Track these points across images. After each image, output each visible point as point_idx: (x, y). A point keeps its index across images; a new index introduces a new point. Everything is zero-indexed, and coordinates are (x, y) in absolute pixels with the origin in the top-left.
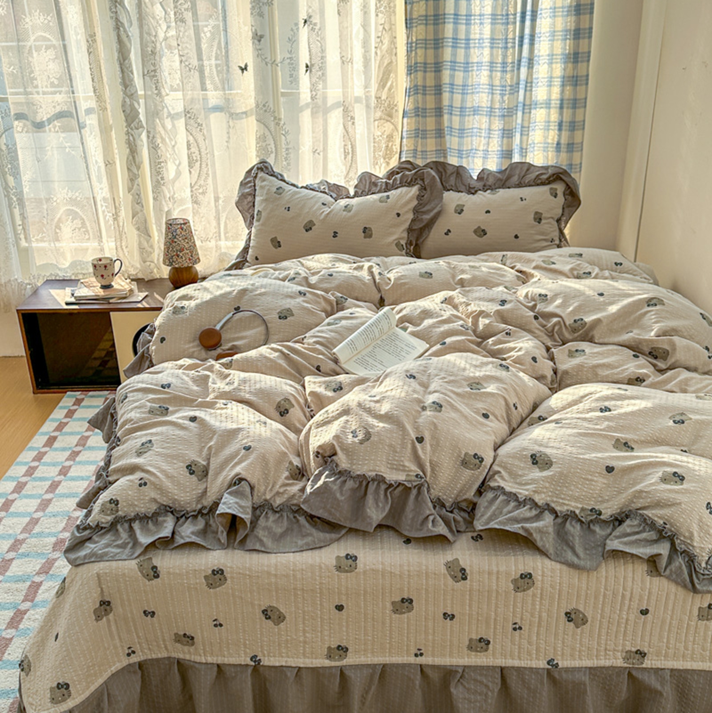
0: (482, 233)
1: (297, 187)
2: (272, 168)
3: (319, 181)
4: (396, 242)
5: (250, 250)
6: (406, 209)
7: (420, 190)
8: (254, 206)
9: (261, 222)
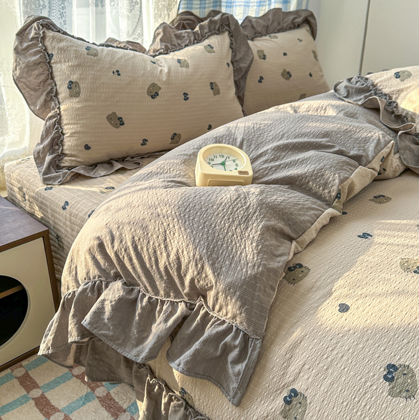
0: (288, 76)
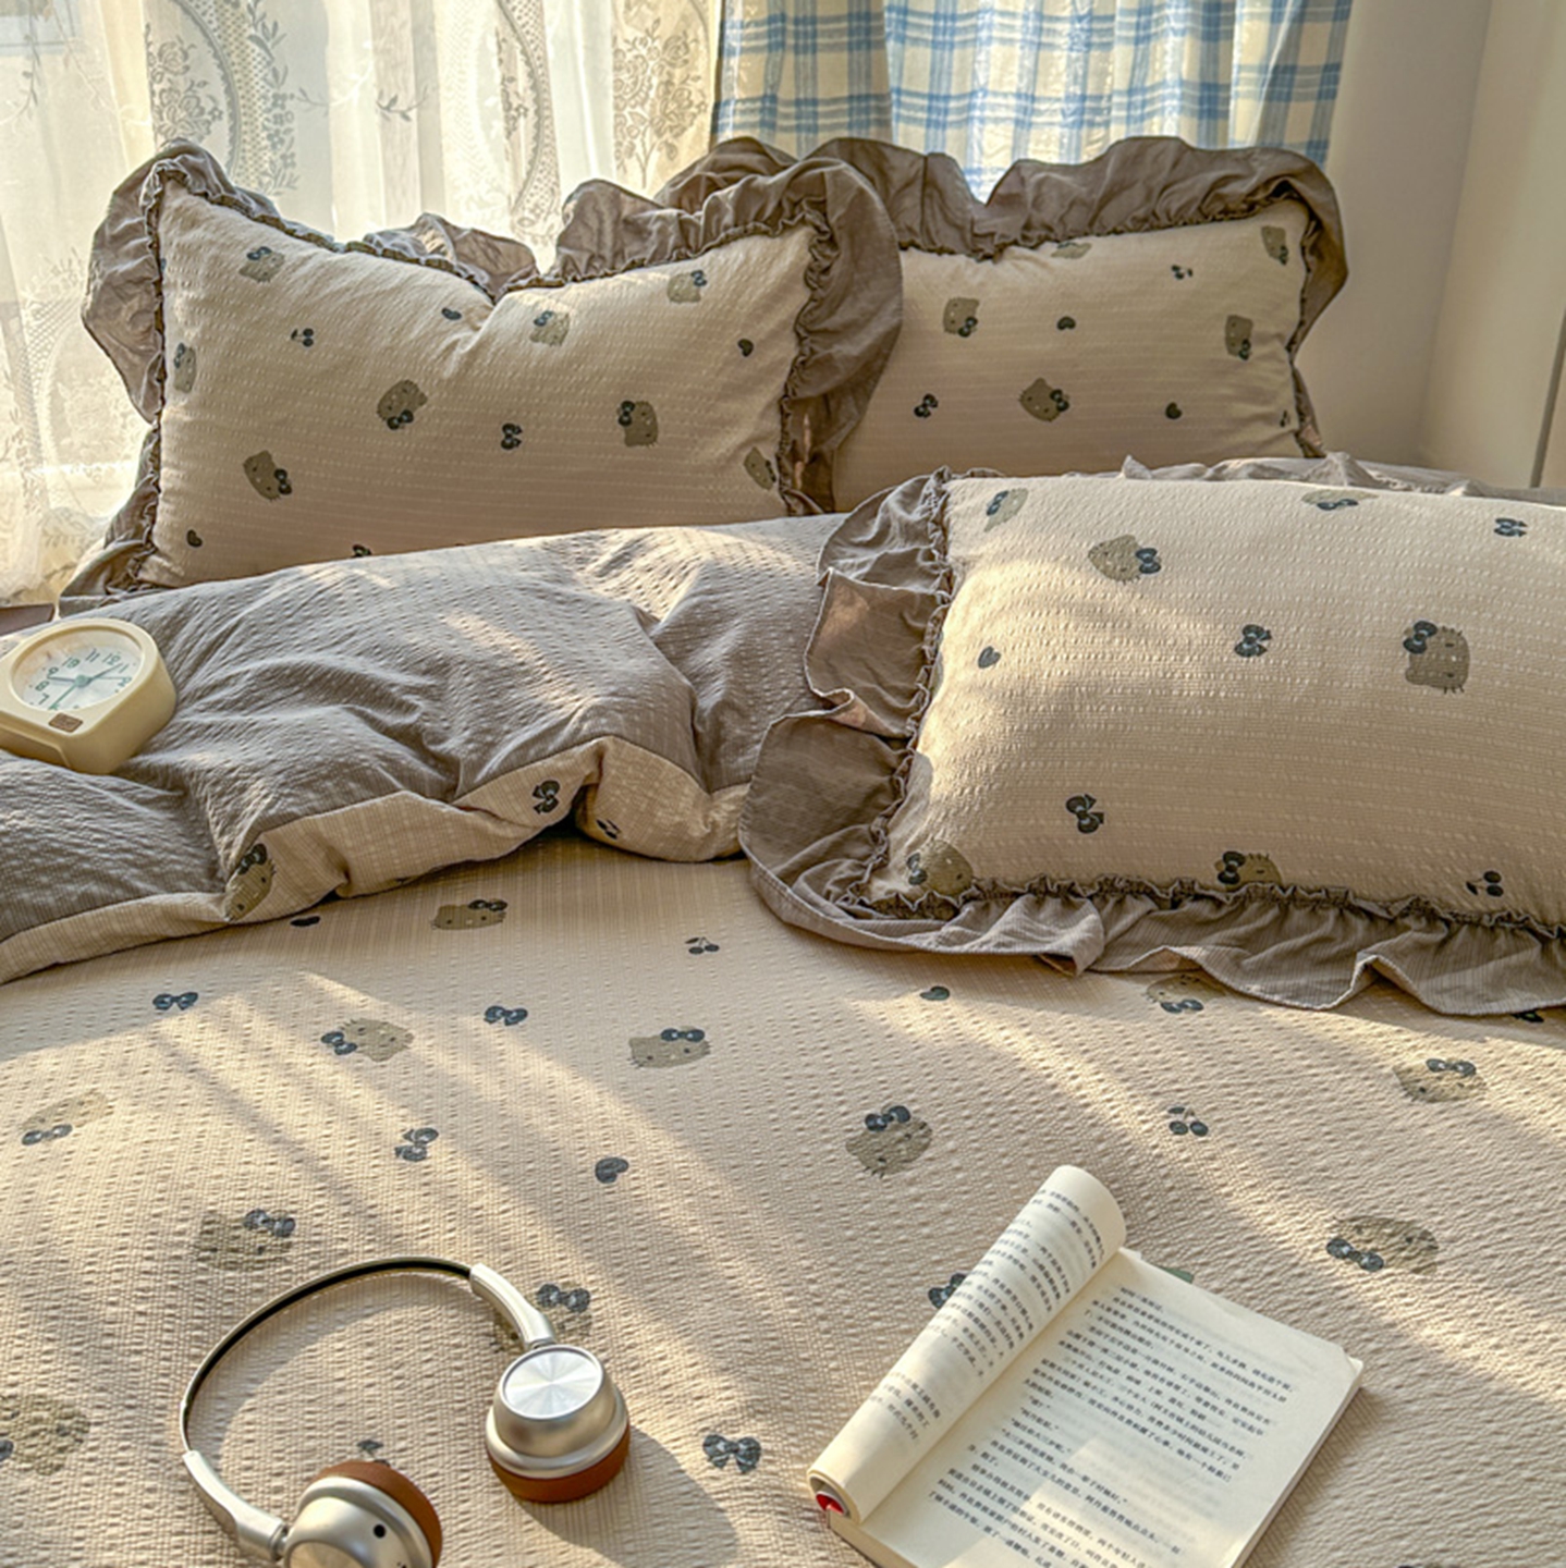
0: (1053, 405)
1: (333, 249)
2: (219, 174)
3: (412, 222)
4: (744, 454)
5: (162, 506)
6: (769, 324)
7: (811, 248)
8: (161, 329)
9: (195, 393)
